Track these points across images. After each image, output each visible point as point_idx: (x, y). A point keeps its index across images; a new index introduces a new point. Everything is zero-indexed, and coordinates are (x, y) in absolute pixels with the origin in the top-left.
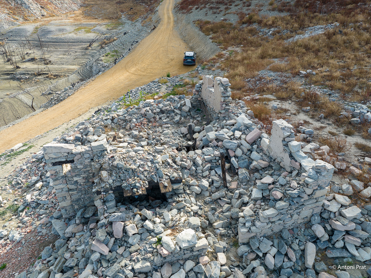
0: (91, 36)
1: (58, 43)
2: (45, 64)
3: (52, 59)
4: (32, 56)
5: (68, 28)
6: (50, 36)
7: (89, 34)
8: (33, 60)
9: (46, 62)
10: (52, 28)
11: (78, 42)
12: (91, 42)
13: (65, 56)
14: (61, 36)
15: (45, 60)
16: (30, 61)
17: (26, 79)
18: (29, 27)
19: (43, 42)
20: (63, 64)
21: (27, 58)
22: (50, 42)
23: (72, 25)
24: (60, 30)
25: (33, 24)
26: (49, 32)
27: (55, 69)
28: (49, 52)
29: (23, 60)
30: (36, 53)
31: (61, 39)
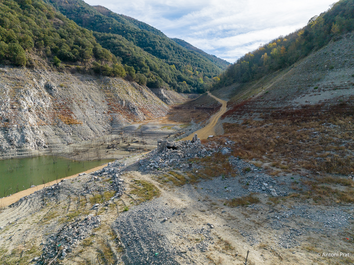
0: (171, 131)
1: (151, 134)
2: (143, 144)
3: (147, 142)
4: (137, 140)
5: (158, 126)
6: (147, 130)
7: (169, 130)
8: (137, 142)
9: (144, 143)
10: (149, 126)
11: (162, 134)
12: (171, 134)
13: (154, 141)
14: (154, 130)
15: (143, 142)
16: (135, 142)
17: (133, 151)
18: (137, 125)
19: (143, 133)
21: (134, 141)
22: (147, 133)
23: (160, 125)
24: (154, 127)
25: (139, 124)
26: (147, 128)
28: (146, 138)
29: (132, 142)
30: (139, 139)
31: (153, 132)
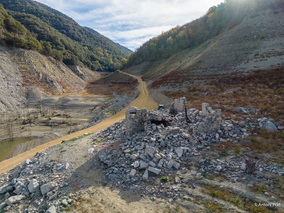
0: (95, 103)
1: (74, 106)
2: (67, 118)
3: (71, 115)
4: (59, 113)
5: (80, 99)
6: (69, 103)
7: (93, 102)
8: (59, 115)
9: (68, 117)
10: (71, 99)
11: (87, 106)
12: (96, 106)
13: (79, 114)
14: (76, 103)
15: (66, 115)
16: (56, 116)
17: (55, 125)
18: (56, 98)
19: (65, 106)
20: (78, 118)
21: (55, 114)
22: (69, 106)
23: (82, 97)
24: (75, 100)
25: (58, 97)
26: (69, 101)
27: (73, 121)
28: (69, 111)
29: (53, 116)
30: (61, 112)
31: (76, 104)
